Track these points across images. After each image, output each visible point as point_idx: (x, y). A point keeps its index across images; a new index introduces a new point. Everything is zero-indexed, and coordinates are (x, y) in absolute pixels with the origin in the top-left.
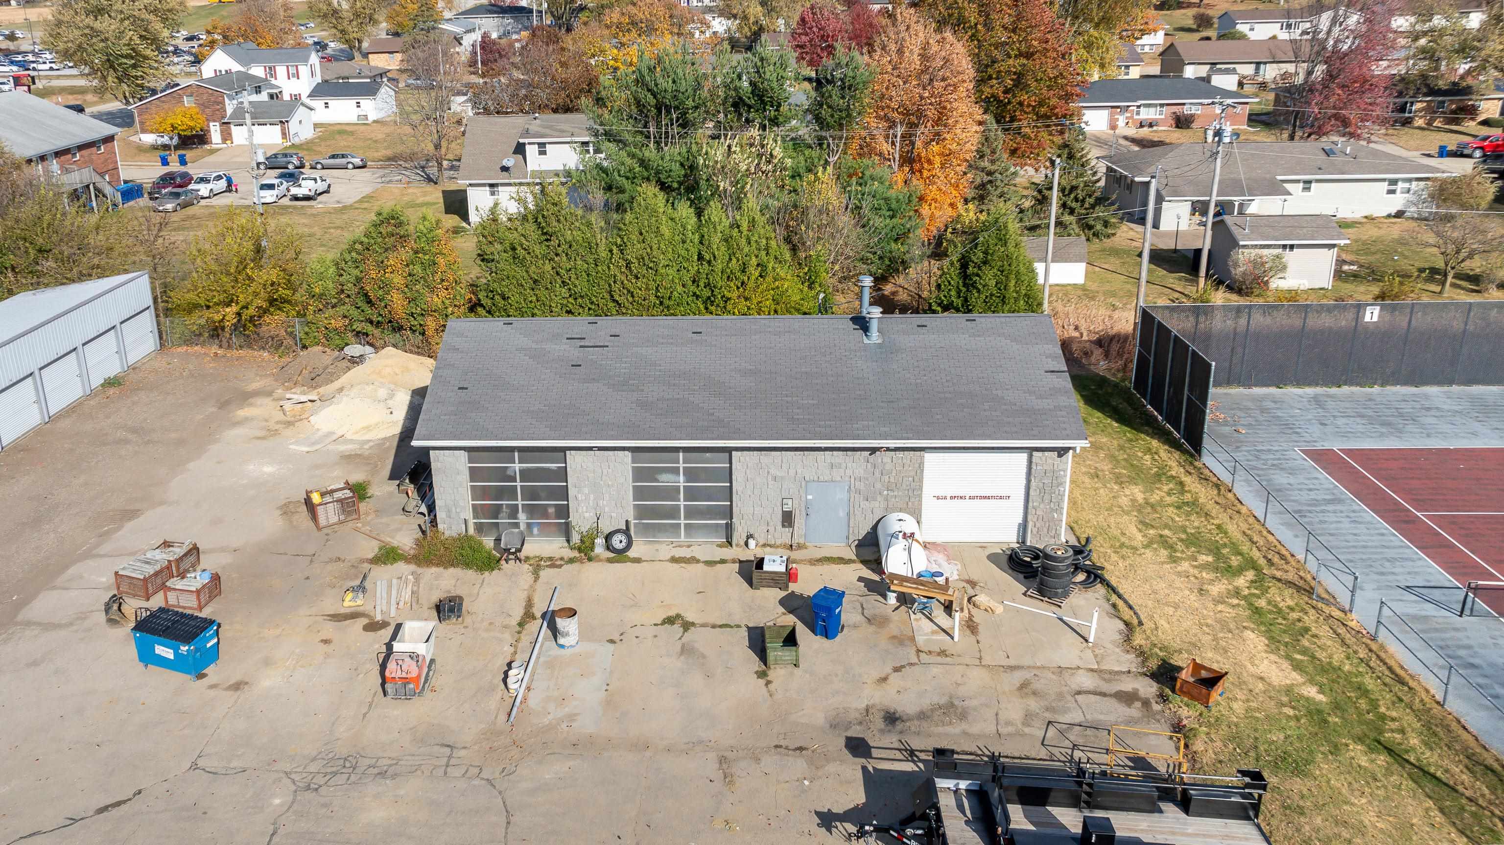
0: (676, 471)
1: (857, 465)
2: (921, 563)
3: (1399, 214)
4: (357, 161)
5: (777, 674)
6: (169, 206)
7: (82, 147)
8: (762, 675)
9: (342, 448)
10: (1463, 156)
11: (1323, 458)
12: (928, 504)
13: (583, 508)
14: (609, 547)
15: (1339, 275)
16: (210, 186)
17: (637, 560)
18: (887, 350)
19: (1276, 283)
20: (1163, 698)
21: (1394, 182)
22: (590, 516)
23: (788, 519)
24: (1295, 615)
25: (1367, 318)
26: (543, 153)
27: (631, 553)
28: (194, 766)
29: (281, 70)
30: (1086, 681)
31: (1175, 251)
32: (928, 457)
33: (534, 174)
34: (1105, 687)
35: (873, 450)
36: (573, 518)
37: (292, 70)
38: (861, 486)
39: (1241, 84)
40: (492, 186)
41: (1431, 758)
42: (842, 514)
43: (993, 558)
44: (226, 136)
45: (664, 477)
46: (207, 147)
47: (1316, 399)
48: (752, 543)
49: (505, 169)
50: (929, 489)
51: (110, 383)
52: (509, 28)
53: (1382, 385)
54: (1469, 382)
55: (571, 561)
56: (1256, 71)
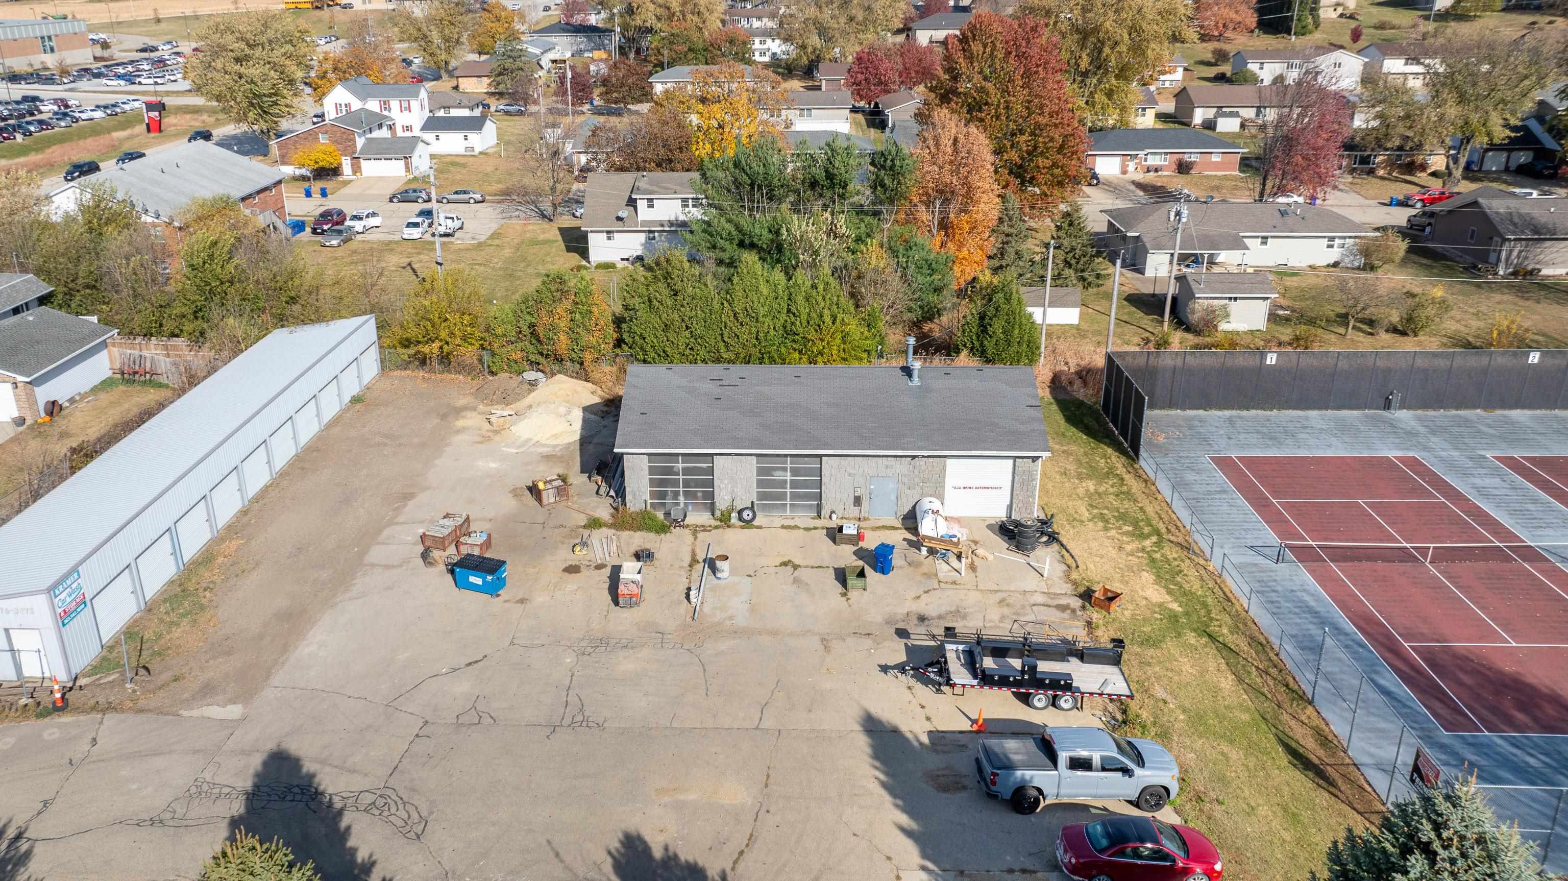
0: (785, 469)
1: (903, 467)
2: (943, 529)
3: (1336, 265)
4: (478, 197)
5: (853, 594)
6: (334, 242)
7: (259, 192)
8: (844, 595)
9: (541, 450)
10: (1407, 205)
11: (1224, 463)
12: (949, 492)
13: (723, 492)
14: (740, 519)
15: (1273, 318)
16: (363, 223)
17: (760, 527)
18: (924, 390)
19: (1223, 326)
20: (1083, 608)
21: (1332, 239)
22: (728, 498)
23: (858, 501)
24: (1176, 563)
25: (1268, 362)
26: (651, 206)
27: (755, 523)
28: (512, 643)
29: (394, 104)
30: (1040, 599)
31: (1154, 295)
32: (949, 461)
33: (645, 223)
34: (1050, 602)
35: (914, 457)
36: (717, 499)
37: (405, 104)
38: (906, 480)
39: (1243, 126)
40: (608, 232)
41: (1231, 639)
42: (893, 497)
43: (990, 527)
44: (356, 169)
45: (777, 473)
46: (340, 178)
47: (1231, 421)
48: (834, 516)
49: (619, 219)
50: (950, 482)
51: (356, 400)
52: (582, 47)
53: (1279, 409)
54: (1339, 408)
55: (717, 527)
56: (1257, 115)
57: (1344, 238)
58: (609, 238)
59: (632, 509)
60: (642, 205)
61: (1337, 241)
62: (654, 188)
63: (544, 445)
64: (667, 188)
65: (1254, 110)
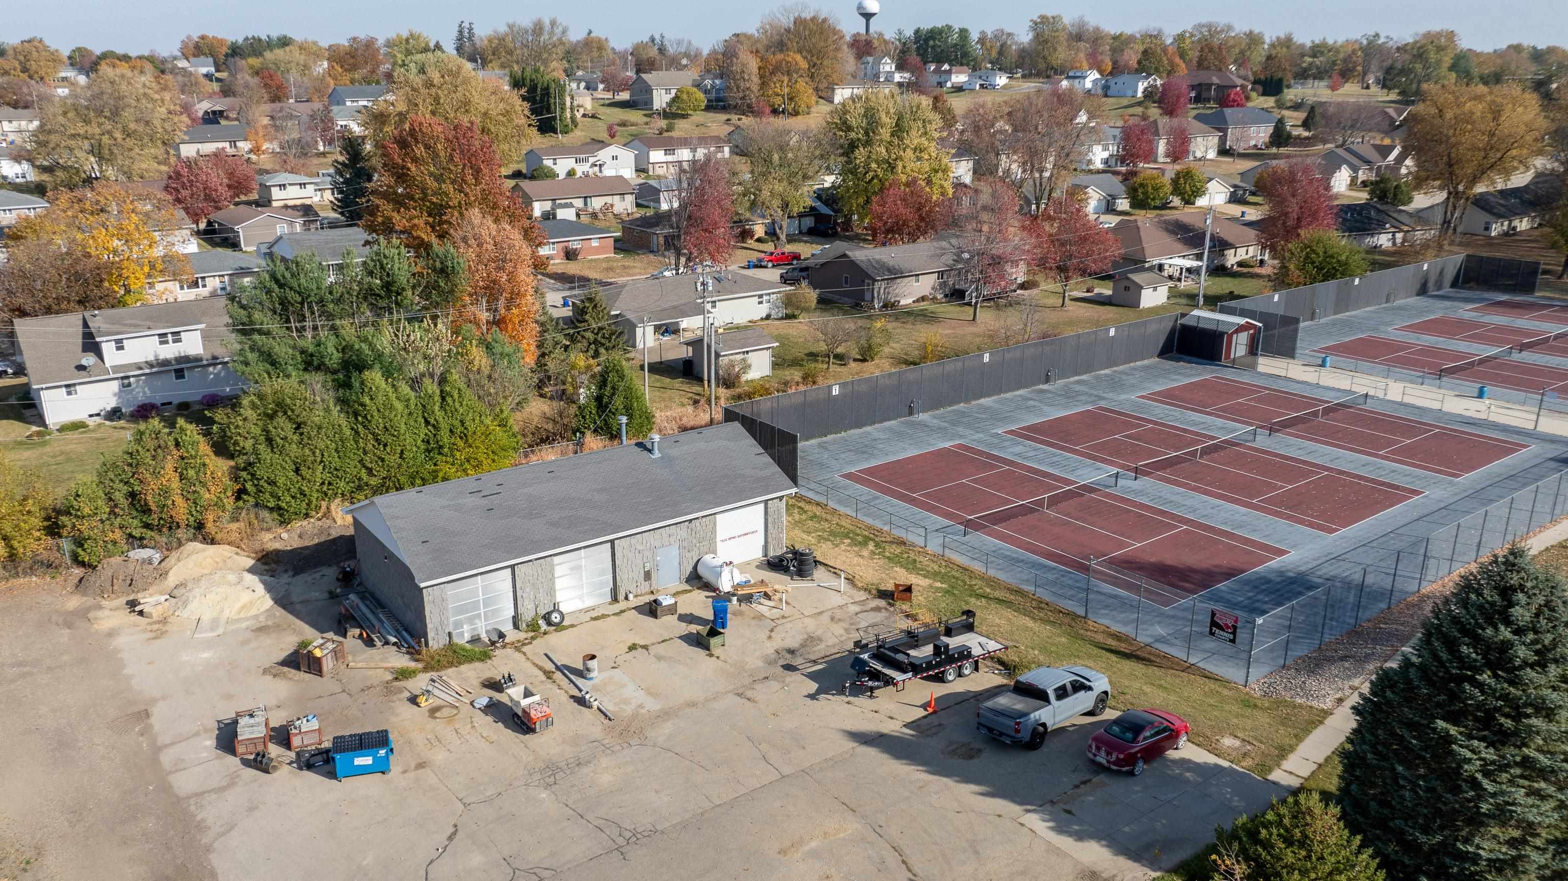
1: (682, 532)
3: (768, 317)
5: (716, 651)
8: (711, 655)
9: (244, 625)
10: (761, 267)
11: (849, 476)
12: (720, 546)
13: (526, 602)
14: (549, 624)
15: (776, 366)
17: (572, 626)
18: (666, 460)
19: (745, 378)
20: (891, 605)
21: (761, 296)
22: (531, 606)
23: (648, 576)
24: (905, 556)
25: (835, 393)
26: (120, 348)
27: (565, 623)
28: (466, 805)
30: (856, 608)
31: (661, 363)
32: (718, 516)
33: (116, 369)
34: (864, 608)
35: (690, 521)
36: (520, 610)
38: (685, 544)
40: (67, 386)
41: (997, 594)
42: (676, 564)
43: (757, 567)
47: (820, 445)
48: (631, 597)
49: (81, 368)
50: (721, 534)
53: (845, 431)
54: (881, 421)
55: (533, 638)
56: (586, 204)
57: (769, 294)
58: (69, 393)
59: (435, 647)
60: (108, 348)
61: (765, 298)
62: (115, 328)
63: (238, 621)
64: (131, 325)
65: (582, 200)
